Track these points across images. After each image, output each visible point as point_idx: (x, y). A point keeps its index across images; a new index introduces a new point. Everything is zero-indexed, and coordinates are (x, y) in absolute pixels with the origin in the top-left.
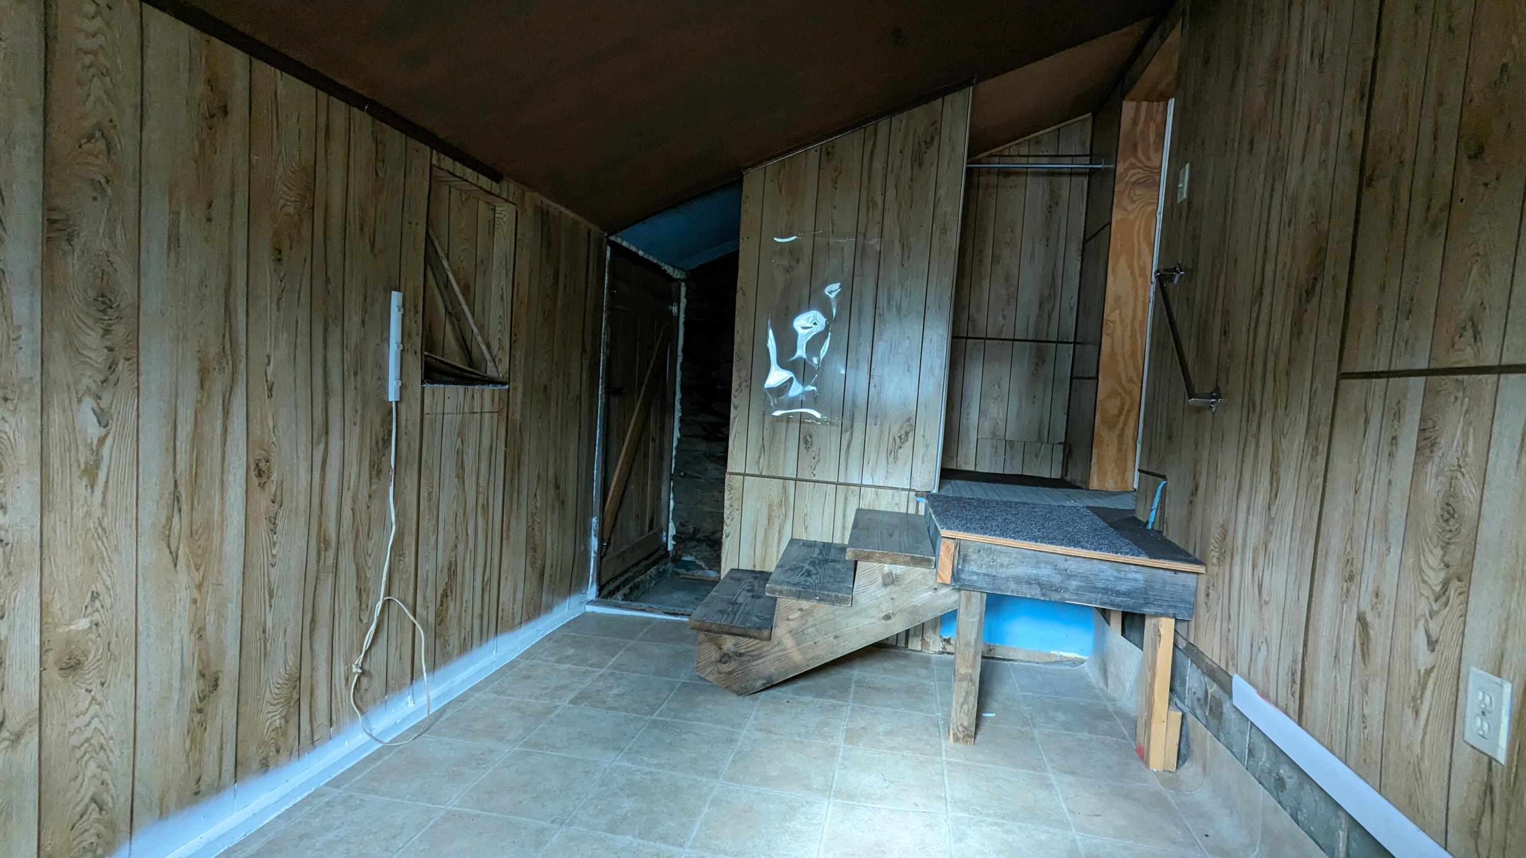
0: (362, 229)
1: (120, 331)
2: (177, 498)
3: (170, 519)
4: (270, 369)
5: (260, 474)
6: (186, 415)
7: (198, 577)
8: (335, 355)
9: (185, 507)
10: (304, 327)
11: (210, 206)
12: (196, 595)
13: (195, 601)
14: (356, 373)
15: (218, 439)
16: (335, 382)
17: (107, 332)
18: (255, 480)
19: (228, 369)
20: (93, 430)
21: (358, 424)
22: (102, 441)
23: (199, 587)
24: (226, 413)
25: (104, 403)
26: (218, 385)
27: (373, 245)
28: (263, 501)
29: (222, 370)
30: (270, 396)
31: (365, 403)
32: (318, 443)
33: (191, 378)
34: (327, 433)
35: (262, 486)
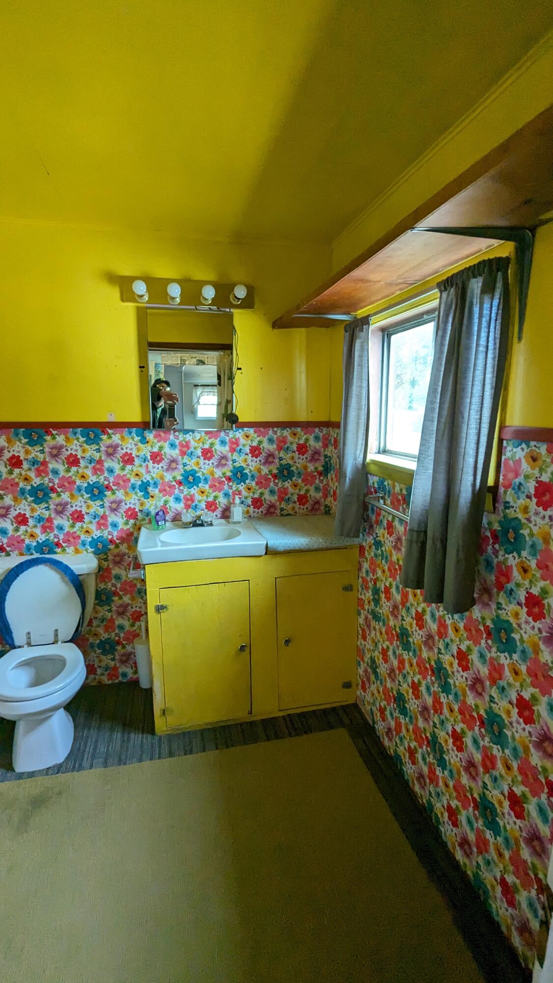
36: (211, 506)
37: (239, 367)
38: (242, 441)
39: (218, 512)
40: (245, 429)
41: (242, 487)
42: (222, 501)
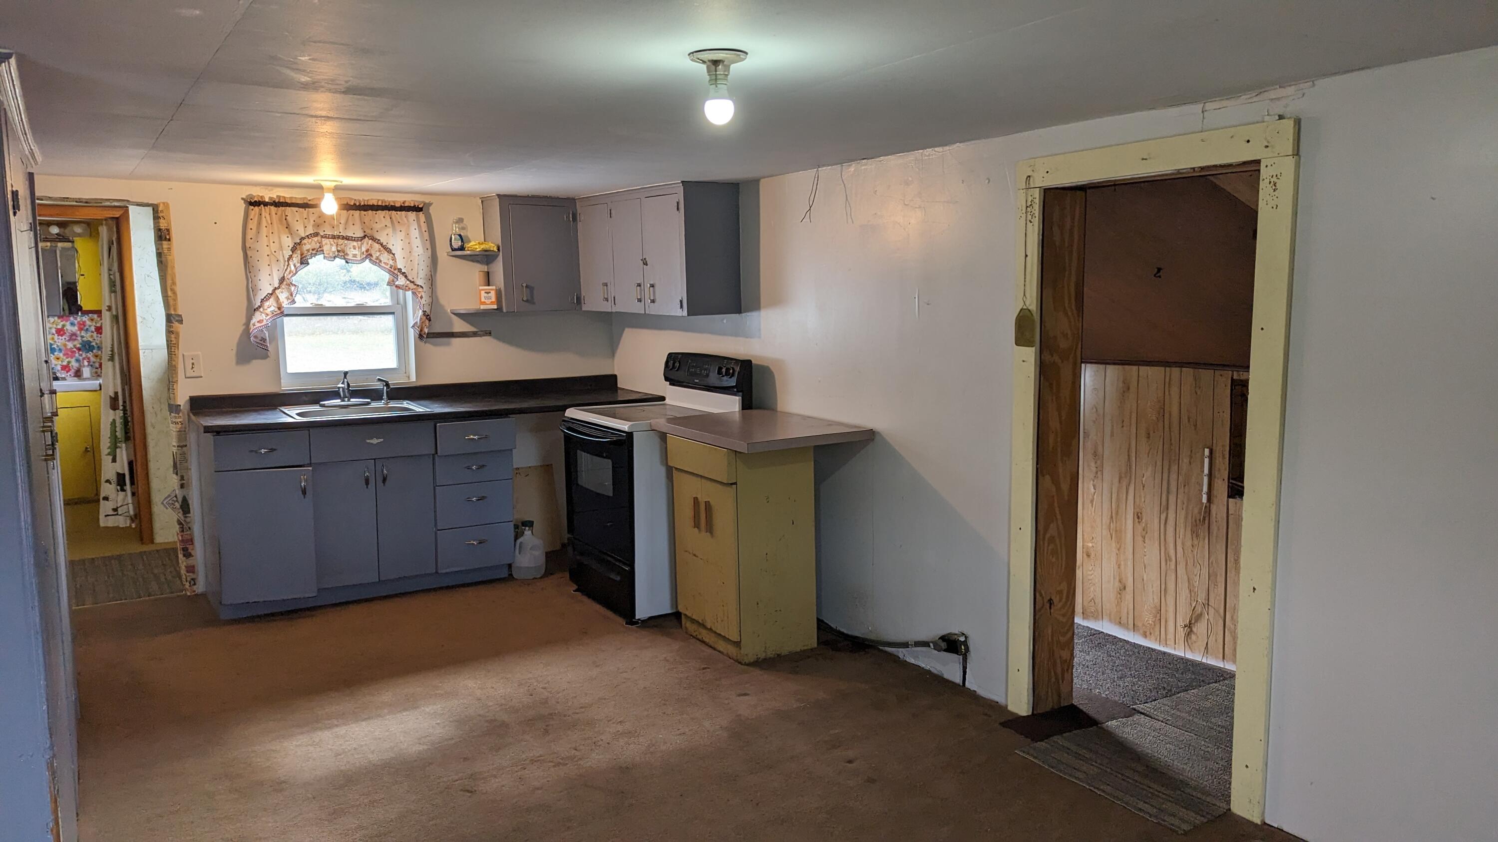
0: (1189, 421)
1: (1099, 462)
2: (1112, 517)
3: (1110, 523)
4: (1144, 479)
5: (1138, 518)
6: (1115, 490)
7: (1118, 546)
8: (1174, 476)
9: (1114, 521)
10: (1159, 463)
11: (1123, 422)
12: (1117, 552)
13: (1117, 554)
14: (1185, 486)
15: (1124, 502)
16: (1173, 488)
17: (1096, 462)
18: (1137, 520)
19: (1128, 478)
20: (1092, 490)
21: (1184, 509)
22: (1094, 494)
23: (1119, 550)
24: (1127, 493)
25: (1095, 483)
26: (1124, 484)
27: (1195, 426)
28: (1139, 528)
29: (1126, 477)
30: (1143, 489)
31: (1189, 500)
32: (1163, 512)
33: (1117, 480)
34: (1167, 509)
35: (1139, 522)
36: (66, 368)
37: (82, 273)
38: (88, 323)
39: (72, 372)
40: (90, 315)
41: (90, 355)
42: (74, 364)
